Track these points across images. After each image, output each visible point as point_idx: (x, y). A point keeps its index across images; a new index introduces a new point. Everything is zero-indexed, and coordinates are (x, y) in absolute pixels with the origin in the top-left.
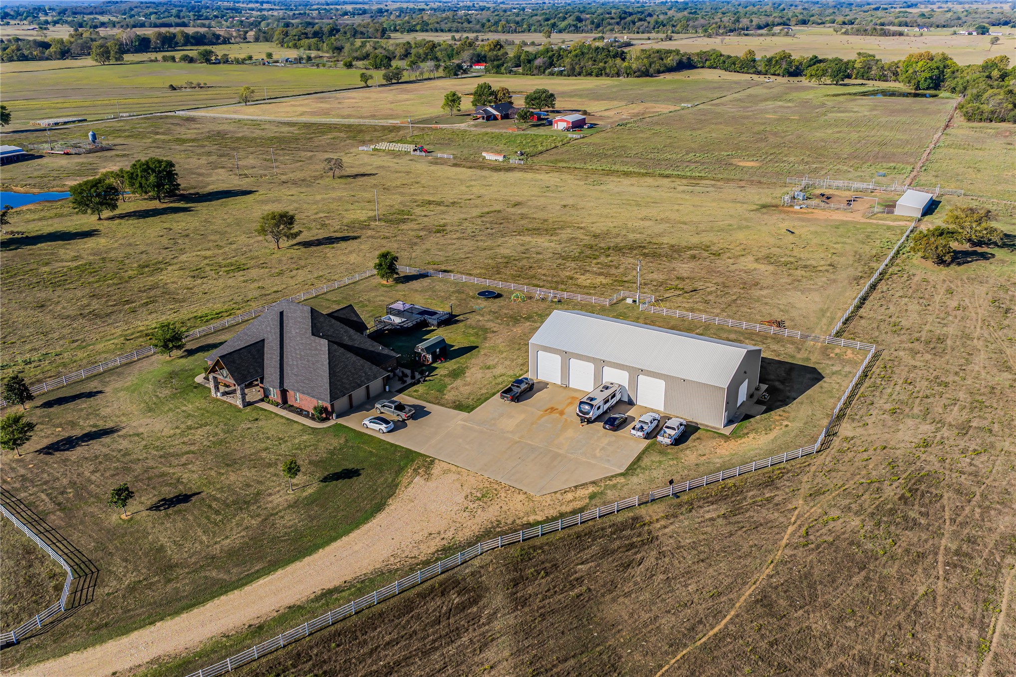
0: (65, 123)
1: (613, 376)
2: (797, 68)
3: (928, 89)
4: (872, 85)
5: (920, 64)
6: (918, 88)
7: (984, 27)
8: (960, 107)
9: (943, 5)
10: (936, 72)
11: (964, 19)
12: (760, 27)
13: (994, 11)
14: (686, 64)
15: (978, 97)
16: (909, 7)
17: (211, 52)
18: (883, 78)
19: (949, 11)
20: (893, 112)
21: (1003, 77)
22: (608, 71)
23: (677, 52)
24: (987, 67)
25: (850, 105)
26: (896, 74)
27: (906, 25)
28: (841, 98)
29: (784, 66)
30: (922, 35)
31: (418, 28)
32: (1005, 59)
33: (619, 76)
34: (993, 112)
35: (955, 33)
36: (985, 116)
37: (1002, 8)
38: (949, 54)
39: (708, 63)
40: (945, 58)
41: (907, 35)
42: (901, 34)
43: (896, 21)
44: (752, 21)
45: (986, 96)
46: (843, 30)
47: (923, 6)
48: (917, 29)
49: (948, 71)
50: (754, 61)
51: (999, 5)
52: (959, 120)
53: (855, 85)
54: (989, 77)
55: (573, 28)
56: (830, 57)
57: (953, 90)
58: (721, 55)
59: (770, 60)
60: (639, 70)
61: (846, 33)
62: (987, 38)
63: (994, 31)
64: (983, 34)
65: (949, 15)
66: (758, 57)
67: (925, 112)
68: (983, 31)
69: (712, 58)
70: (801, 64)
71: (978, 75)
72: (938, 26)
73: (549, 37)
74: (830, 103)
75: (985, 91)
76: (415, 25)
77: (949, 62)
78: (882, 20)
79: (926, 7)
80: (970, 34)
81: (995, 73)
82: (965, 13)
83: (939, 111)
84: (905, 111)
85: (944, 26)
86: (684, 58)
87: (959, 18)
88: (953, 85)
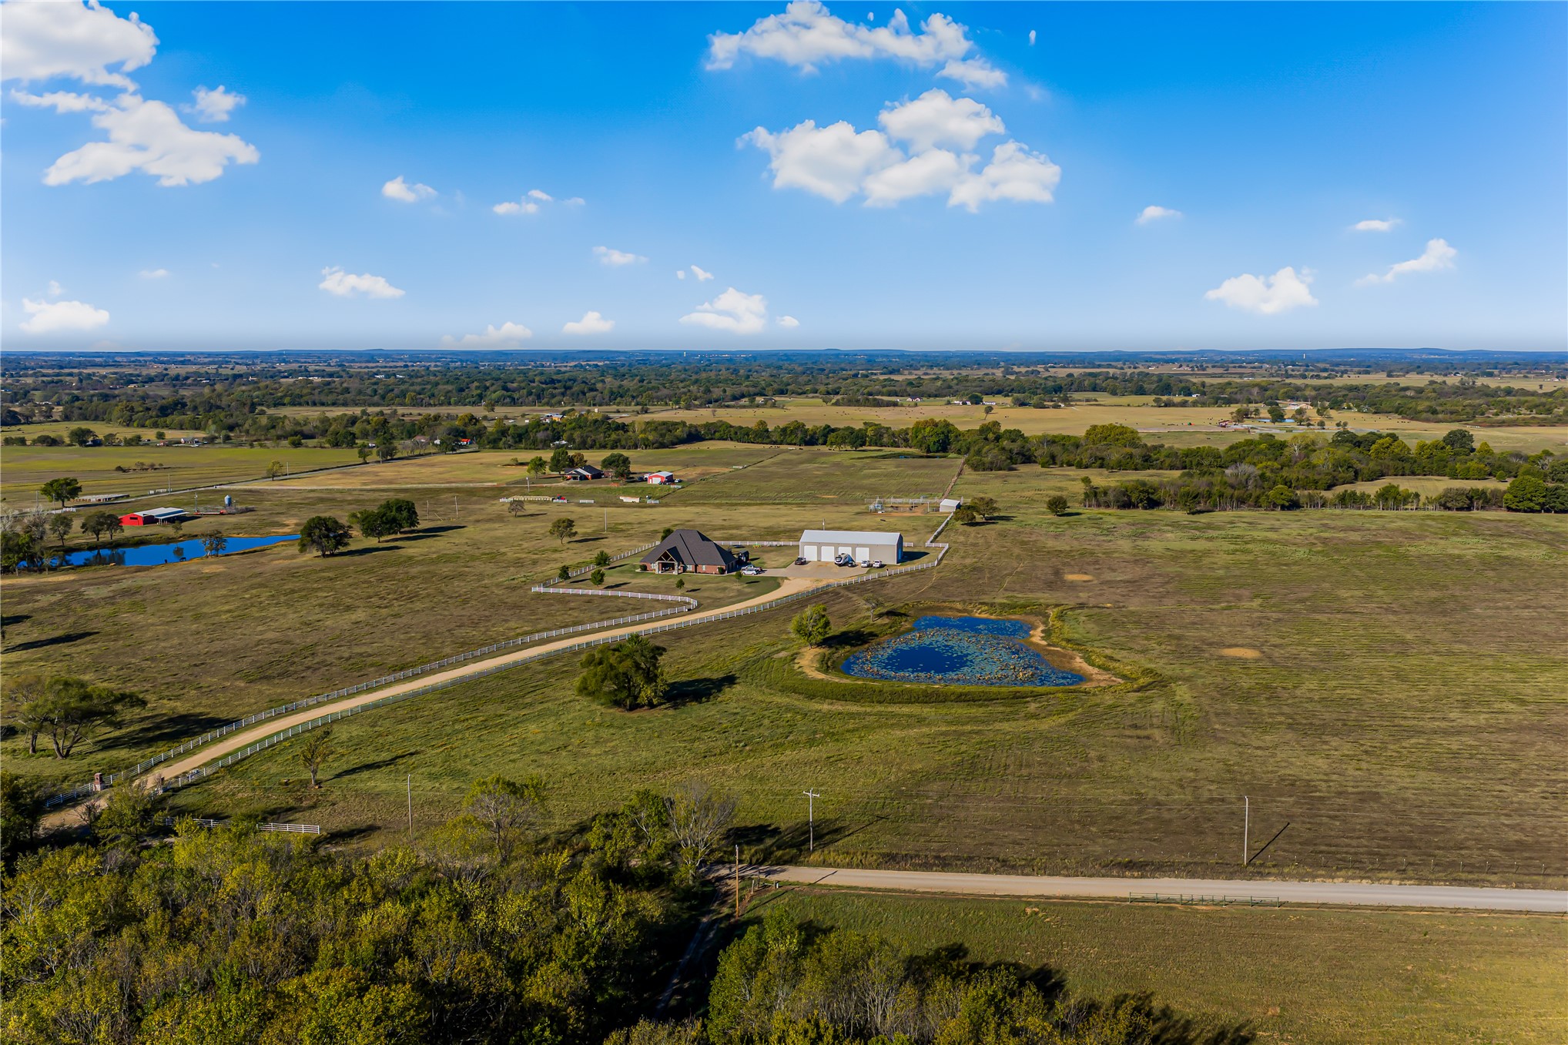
0: (117, 498)
1: (842, 550)
2: (812, 437)
3: (937, 451)
4: (888, 450)
5: (928, 429)
6: (929, 451)
7: (977, 397)
8: (966, 462)
9: (929, 371)
10: (942, 436)
11: (955, 388)
12: (735, 398)
13: (986, 378)
14: (694, 436)
15: (979, 452)
16: (891, 373)
17: (89, 432)
18: (895, 445)
19: (937, 379)
20: (914, 468)
21: (998, 438)
22: (623, 443)
23: (684, 423)
24: (985, 430)
25: (877, 465)
26: (906, 440)
27: (896, 394)
28: (868, 461)
29: (800, 435)
30: (916, 405)
31: (287, 400)
32: (996, 424)
33: (636, 448)
34: (992, 463)
35: (949, 403)
36: (987, 465)
37: (993, 374)
38: (951, 421)
39: (717, 434)
40: (947, 425)
41: (902, 406)
42: (895, 404)
43: (885, 390)
44: (725, 391)
45: (985, 450)
46: (834, 401)
47: (906, 372)
48: (910, 399)
49: (952, 436)
50: (767, 431)
51: (990, 371)
52: (967, 470)
53: (872, 450)
54: (986, 439)
55: (508, 400)
56: (842, 427)
57: (959, 452)
58: (731, 426)
59: (784, 430)
60: (657, 442)
61: (837, 404)
62: (981, 408)
63: (988, 401)
64: (977, 403)
65: (939, 383)
66: (771, 428)
67: (941, 467)
68: (977, 401)
69: (722, 429)
70: (815, 433)
71: (977, 437)
72: (930, 396)
73: (493, 410)
74: (859, 463)
75: (983, 447)
76: (282, 398)
77: (951, 428)
78: (868, 389)
79: (910, 374)
80: (965, 403)
81: (991, 436)
82: (955, 381)
83: (951, 466)
84: (924, 467)
85: (936, 396)
86: (693, 430)
87: (950, 387)
88: (958, 447)
